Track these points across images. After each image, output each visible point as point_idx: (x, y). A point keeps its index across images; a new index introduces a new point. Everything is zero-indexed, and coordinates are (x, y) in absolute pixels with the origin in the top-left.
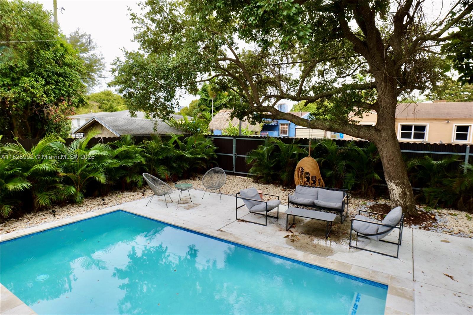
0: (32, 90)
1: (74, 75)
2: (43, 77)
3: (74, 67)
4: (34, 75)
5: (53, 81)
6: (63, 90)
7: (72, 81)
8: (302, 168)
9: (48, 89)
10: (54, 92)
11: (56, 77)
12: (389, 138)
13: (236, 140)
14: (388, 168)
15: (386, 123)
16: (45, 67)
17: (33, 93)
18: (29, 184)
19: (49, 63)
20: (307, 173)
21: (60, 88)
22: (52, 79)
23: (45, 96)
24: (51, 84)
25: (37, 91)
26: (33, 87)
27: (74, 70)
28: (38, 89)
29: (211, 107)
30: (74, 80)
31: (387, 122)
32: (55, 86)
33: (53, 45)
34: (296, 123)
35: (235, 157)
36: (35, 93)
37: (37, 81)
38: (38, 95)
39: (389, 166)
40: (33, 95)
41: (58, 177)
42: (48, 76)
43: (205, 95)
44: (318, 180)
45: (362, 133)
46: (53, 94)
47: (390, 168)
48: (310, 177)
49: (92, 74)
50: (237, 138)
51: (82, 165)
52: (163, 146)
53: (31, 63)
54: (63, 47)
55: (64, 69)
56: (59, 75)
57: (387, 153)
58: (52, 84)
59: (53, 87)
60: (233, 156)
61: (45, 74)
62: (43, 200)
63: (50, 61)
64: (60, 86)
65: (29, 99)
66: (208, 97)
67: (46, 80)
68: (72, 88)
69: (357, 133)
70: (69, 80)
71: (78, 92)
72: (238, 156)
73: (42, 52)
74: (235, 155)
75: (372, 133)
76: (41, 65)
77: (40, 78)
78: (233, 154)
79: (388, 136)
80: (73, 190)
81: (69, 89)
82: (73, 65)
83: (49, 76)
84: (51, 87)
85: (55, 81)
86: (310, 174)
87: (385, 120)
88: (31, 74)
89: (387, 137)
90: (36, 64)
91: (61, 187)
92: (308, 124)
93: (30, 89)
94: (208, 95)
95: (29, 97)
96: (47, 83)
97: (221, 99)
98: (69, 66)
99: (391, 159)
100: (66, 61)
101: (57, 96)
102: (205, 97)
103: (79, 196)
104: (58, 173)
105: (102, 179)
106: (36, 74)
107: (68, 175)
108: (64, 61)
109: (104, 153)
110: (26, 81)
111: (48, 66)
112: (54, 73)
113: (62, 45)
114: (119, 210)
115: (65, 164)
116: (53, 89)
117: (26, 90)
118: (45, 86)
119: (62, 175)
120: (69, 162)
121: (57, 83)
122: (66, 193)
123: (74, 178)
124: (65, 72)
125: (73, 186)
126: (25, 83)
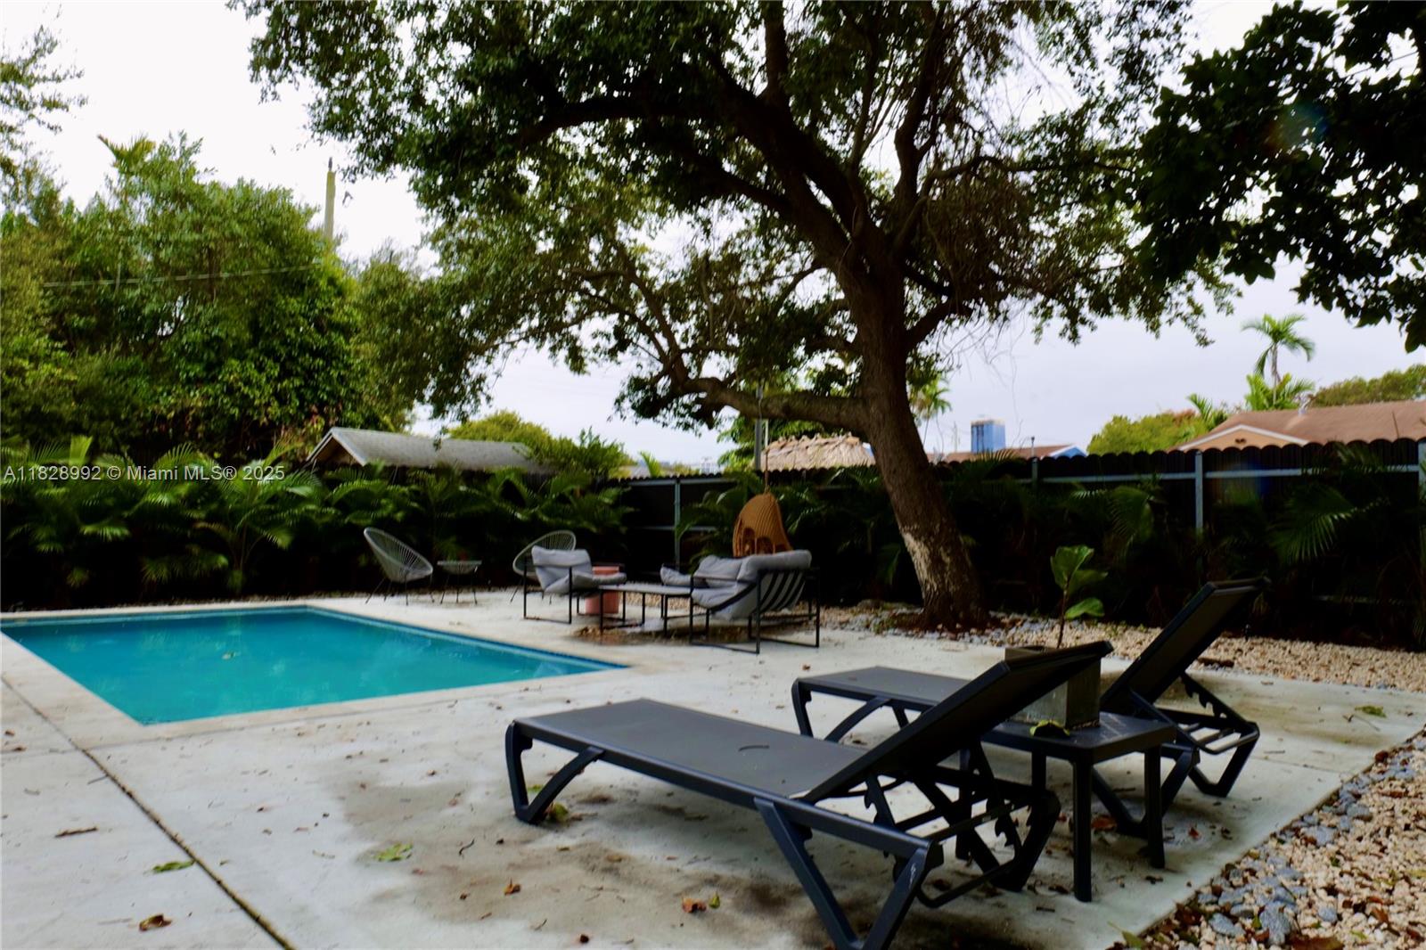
0: (246, 390)
2: (276, 360)
4: (256, 355)
5: (299, 369)
6: (324, 390)
7: (347, 367)
8: (742, 520)
9: (284, 388)
10: (301, 397)
11: (307, 359)
13: (682, 485)
16: (283, 335)
17: (247, 396)
18: (126, 532)
21: (317, 386)
22: (298, 364)
23: (275, 405)
24: (293, 375)
25: (257, 392)
26: (248, 382)
28: (259, 387)
32: (304, 380)
33: (311, 283)
35: (680, 532)
36: (252, 396)
37: (260, 369)
38: (257, 402)
40: (246, 402)
41: (191, 529)
42: (289, 354)
46: (296, 401)
50: (683, 482)
51: (251, 509)
52: (462, 488)
53: (255, 328)
54: (335, 286)
55: (329, 338)
56: (316, 354)
58: (297, 375)
59: (297, 382)
60: (673, 532)
61: (283, 351)
62: (156, 571)
64: (316, 381)
65: (236, 411)
67: (283, 366)
68: (347, 385)
70: (340, 366)
73: (281, 300)
74: (679, 527)
76: (275, 330)
77: (270, 363)
78: (674, 525)
80: (223, 560)
81: (339, 387)
83: (290, 357)
84: (293, 383)
85: (303, 368)
88: (251, 352)
90: (263, 329)
91: (195, 550)
93: (240, 388)
95: (236, 406)
96: (286, 374)
98: (343, 329)
100: (337, 319)
101: (306, 407)
103: (237, 577)
104: (194, 521)
105: (282, 540)
106: (261, 352)
107: (214, 527)
108: (330, 321)
109: (303, 491)
110: (233, 370)
111: (290, 332)
112: (304, 348)
113: (332, 281)
114: (305, 607)
115: (214, 506)
116: (297, 389)
117: (230, 391)
118: (280, 379)
119: (201, 525)
120: (223, 503)
121: (309, 373)
122: (205, 566)
123: (230, 536)
124: (331, 346)
125: (226, 555)
126: (231, 373)
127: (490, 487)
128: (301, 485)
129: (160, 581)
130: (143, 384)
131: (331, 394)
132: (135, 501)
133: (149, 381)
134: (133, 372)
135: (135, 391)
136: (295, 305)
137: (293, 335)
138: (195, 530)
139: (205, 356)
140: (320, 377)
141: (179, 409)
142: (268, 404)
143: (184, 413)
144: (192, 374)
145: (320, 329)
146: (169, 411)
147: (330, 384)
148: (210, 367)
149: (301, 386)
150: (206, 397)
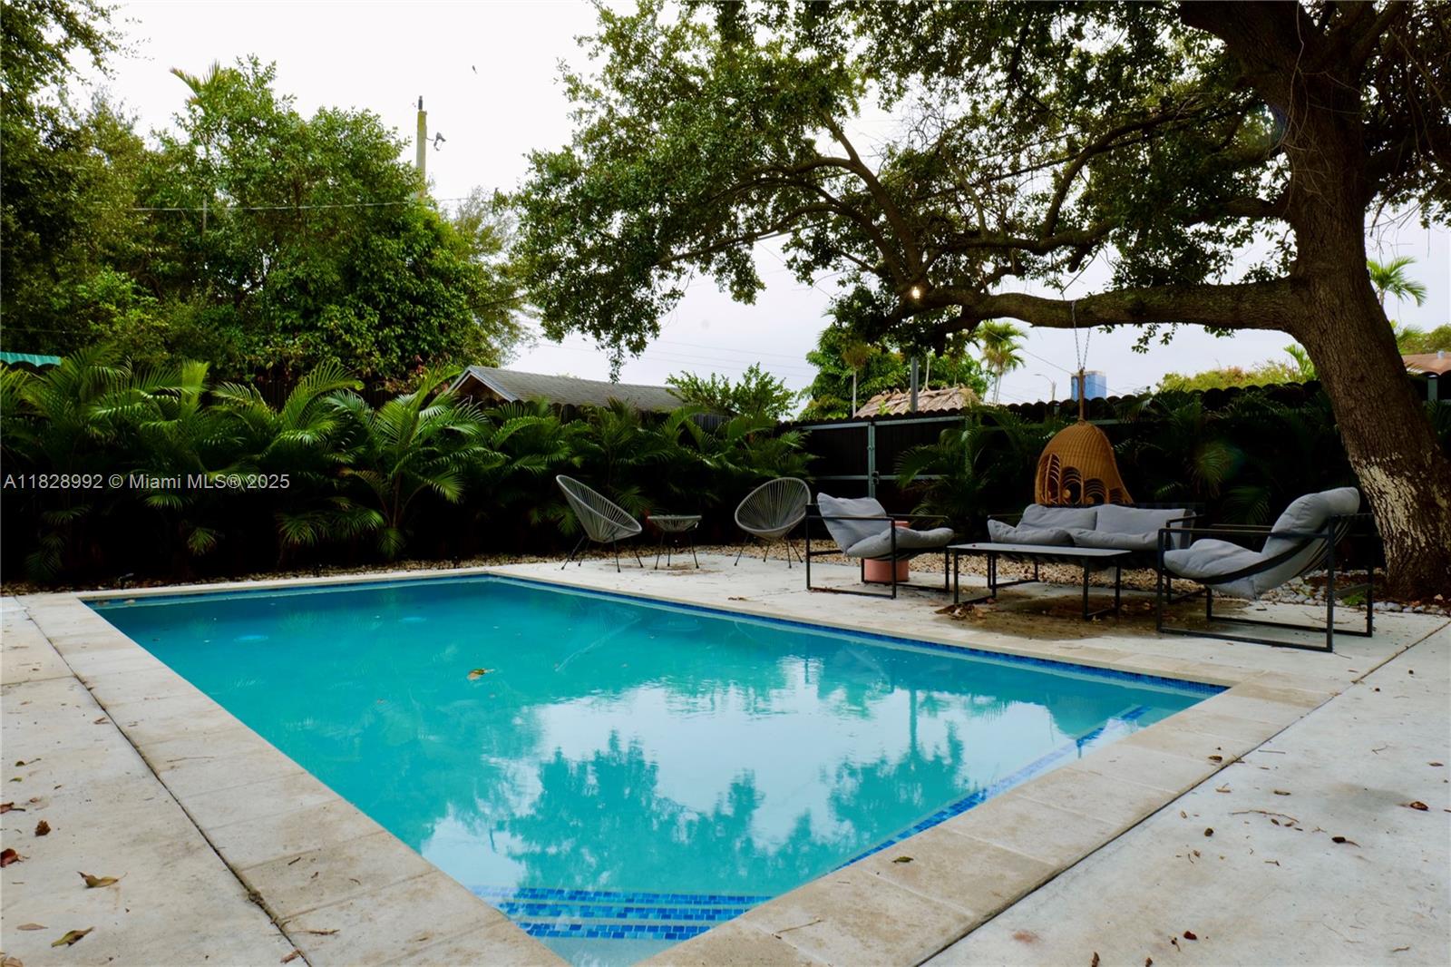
0: (347, 338)
1: (453, 300)
2: (375, 308)
3: (458, 280)
4: (355, 301)
5: (399, 317)
6: (425, 340)
7: (448, 316)
8: (1054, 457)
9: (386, 337)
10: (401, 346)
11: (407, 306)
12: (1342, 304)
13: (878, 429)
14: (1352, 410)
15: (1328, 251)
16: (382, 279)
17: (350, 344)
19: (392, 269)
20: (1069, 471)
21: (418, 335)
22: (398, 311)
23: (377, 354)
24: (394, 323)
25: (359, 340)
26: (349, 330)
27: (456, 289)
28: (360, 335)
29: (851, 399)
30: (454, 313)
31: (1329, 247)
32: (405, 329)
33: (407, 226)
34: (1033, 319)
35: (875, 481)
36: (354, 345)
37: (361, 317)
38: (359, 351)
39: (1352, 404)
41: (337, 477)
42: (389, 300)
43: (836, 364)
44: (1111, 492)
45: (1247, 305)
46: (398, 350)
47: (1358, 412)
48: (1082, 484)
49: (514, 312)
50: (878, 423)
51: (406, 453)
52: (640, 430)
53: (350, 270)
54: (432, 230)
55: (429, 283)
56: (417, 300)
57: (1342, 357)
58: (398, 323)
59: (399, 331)
60: (866, 481)
61: (382, 298)
62: (298, 532)
63: (395, 262)
64: (417, 330)
66: (843, 368)
67: (382, 314)
68: (448, 335)
69: (1232, 310)
70: (441, 314)
71: (466, 350)
72: (884, 477)
73: (376, 241)
74: (874, 475)
75: (1283, 298)
76: (373, 274)
77: (369, 309)
78: (867, 474)
79: (1338, 296)
80: (376, 517)
81: (440, 337)
82: (452, 276)
83: (390, 304)
84: (394, 331)
85: (404, 316)
86: (1081, 472)
87: (1322, 242)
88: (349, 297)
89: (1337, 302)
90: (360, 273)
91: (344, 504)
92: (1070, 312)
93: (341, 335)
94: (843, 362)
95: (338, 355)
96: (386, 322)
97: (884, 374)
98: (445, 277)
99: (1358, 376)
100: (436, 263)
101: (409, 357)
102: (832, 371)
103: (393, 538)
104: (341, 466)
105: (450, 490)
106: (360, 297)
107: (363, 474)
108: (429, 266)
109: (466, 429)
110: (334, 316)
111: (389, 276)
112: (405, 294)
113: (428, 225)
114: (487, 575)
115: (361, 450)
116: (398, 338)
117: (331, 339)
118: (379, 327)
119: (348, 472)
120: (371, 445)
121: (410, 321)
122: (355, 524)
123: (381, 487)
124: (431, 293)
125: (378, 509)
126: (331, 320)
127: (667, 429)
128: (463, 423)
129: (304, 543)
130: (236, 332)
131: (430, 344)
132: (268, 442)
133: (242, 330)
134: (226, 321)
135: (229, 342)
136: (393, 246)
137: (392, 278)
138: (343, 479)
139: (302, 303)
140: (421, 326)
141: (277, 358)
142: (370, 354)
143: (283, 362)
144: (288, 321)
145: (419, 276)
146: (267, 361)
147: (431, 335)
148: (307, 314)
149: (402, 336)
150: (305, 345)
